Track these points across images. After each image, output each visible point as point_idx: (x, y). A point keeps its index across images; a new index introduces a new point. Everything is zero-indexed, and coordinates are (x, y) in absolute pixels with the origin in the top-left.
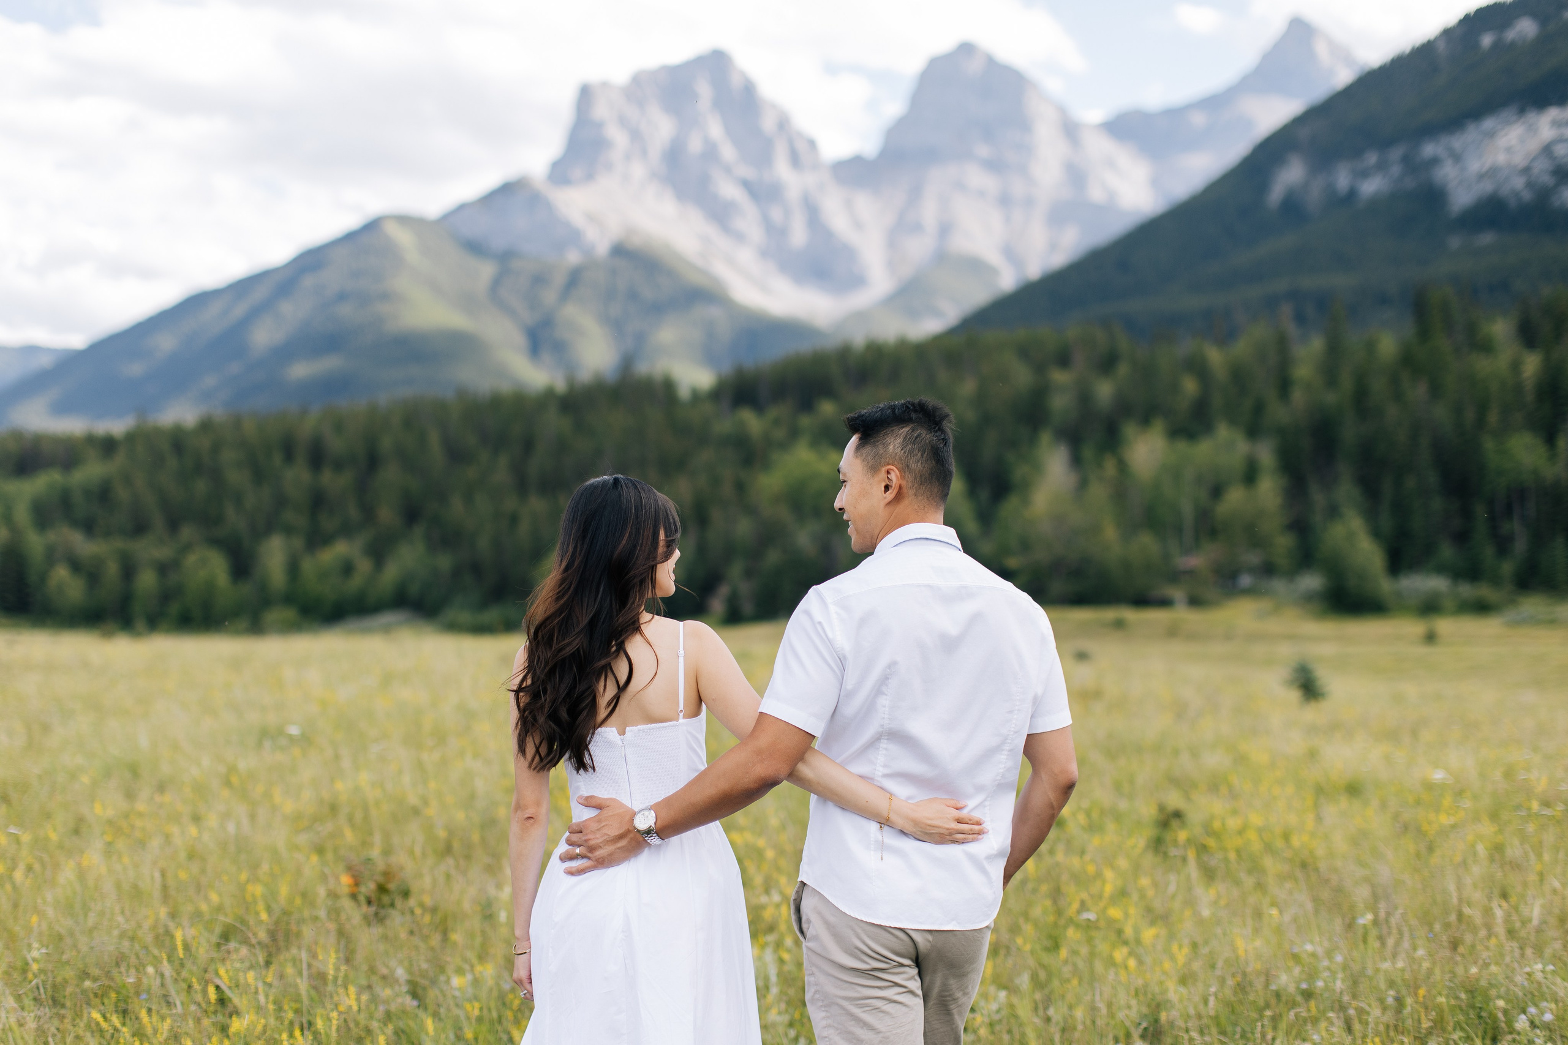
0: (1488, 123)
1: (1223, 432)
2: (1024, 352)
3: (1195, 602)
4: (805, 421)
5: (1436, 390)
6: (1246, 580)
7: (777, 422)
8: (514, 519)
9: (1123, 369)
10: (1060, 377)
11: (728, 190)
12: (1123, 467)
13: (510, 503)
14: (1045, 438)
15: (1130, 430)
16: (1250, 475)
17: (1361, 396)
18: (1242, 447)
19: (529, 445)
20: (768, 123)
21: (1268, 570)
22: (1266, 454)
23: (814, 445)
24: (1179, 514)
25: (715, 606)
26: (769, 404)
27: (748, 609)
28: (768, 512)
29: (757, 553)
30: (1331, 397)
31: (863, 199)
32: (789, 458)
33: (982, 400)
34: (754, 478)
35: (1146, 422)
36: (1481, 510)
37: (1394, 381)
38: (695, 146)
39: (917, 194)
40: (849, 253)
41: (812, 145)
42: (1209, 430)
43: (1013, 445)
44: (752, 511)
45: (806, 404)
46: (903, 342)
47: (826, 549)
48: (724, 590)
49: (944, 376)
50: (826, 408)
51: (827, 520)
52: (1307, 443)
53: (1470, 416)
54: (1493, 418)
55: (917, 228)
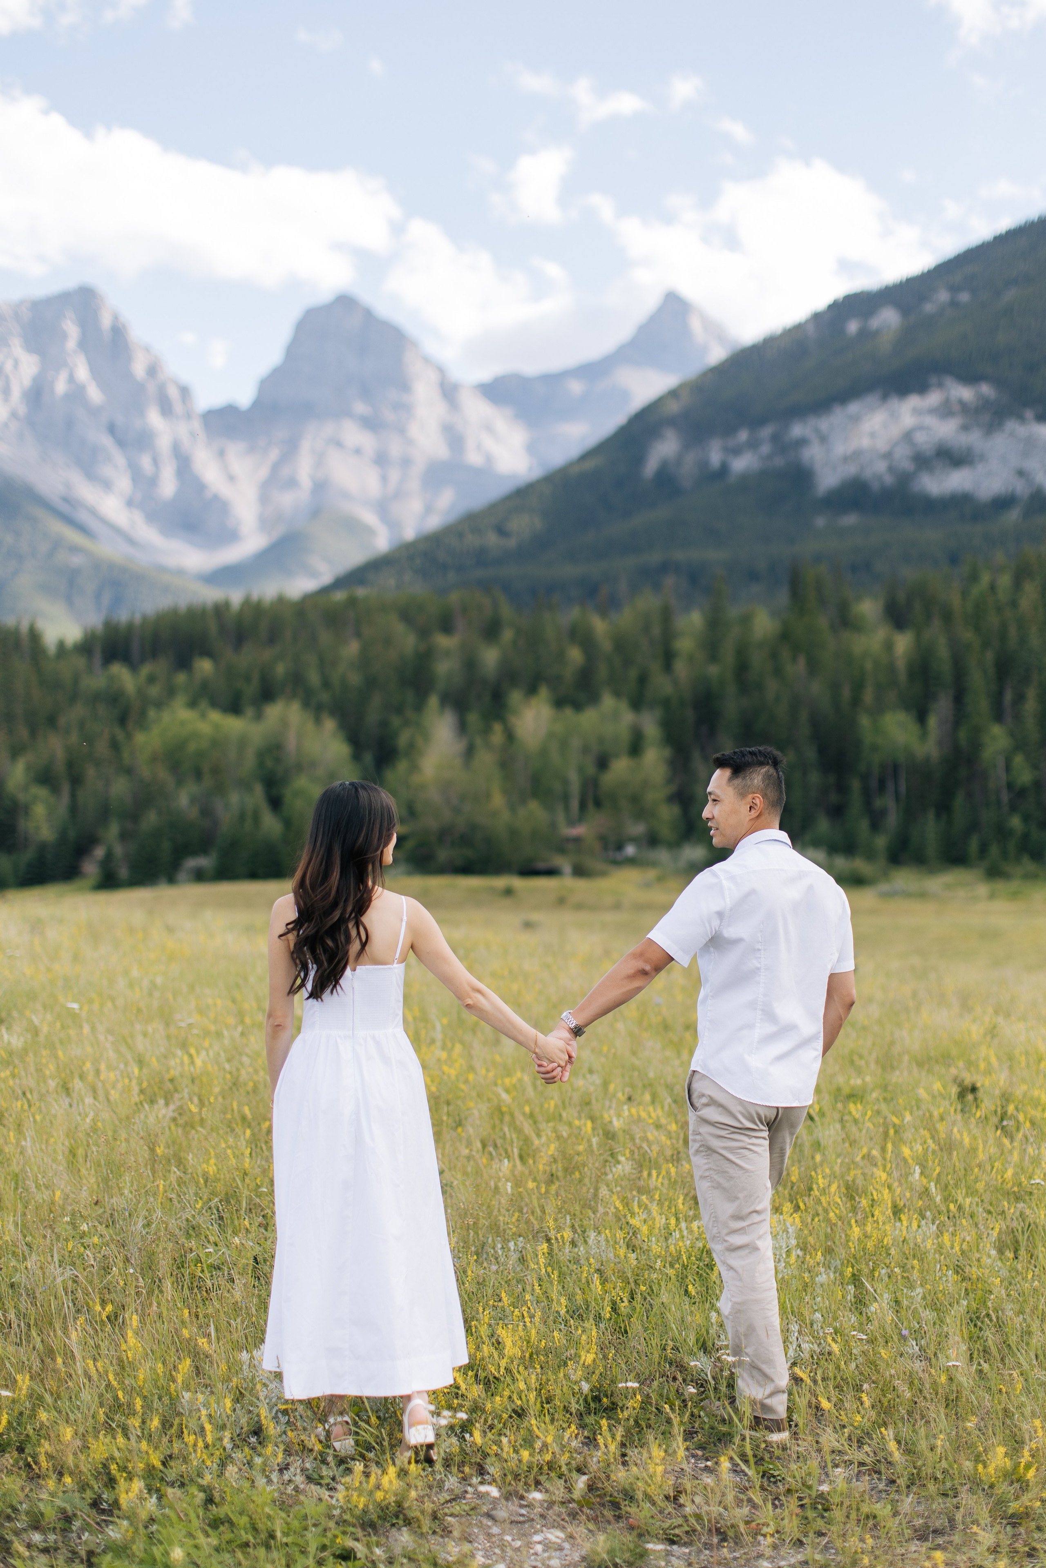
0: (854, 407)
1: (608, 702)
2: (407, 614)
3: (580, 872)
4: (181, 678)
5: (813, 667)
6: (630, 850)
7: (151, 679)
9: (508, 635)
10: (443, 641)
11: (95, 435)
12: (510, 736)
14: (433, 701)
15: (515, 697)
16: (636, 748)
17: (742, 668)
18: (628, 717)
20: (139, 369)
21: (653, 840)
22: (651, 727)
23: (193, 704)
24: (566, 782)
25: (91, 868)
26: (143, 660)
27: (123, 872)
28: (145, 772)
29: (133, 814)
30: (713, 670)
31: (235, 450)
32: (166, 717)
33: (364, 662)
34: (129, 736)
35: (532, 690)
36: (856, 785)
37: (774, 655)
38: (61, 386)
39: (291, 448)
40: (221, 506)
41: (185, 392)
42: (594, 698)
43: (399, 710)
44: (129, 771)
45: (183, 662)
46: (281, 600)
47: (206, 812)
48: (99, 852)
49: (325, 637)
50: (205, 666)
51: (208, 781)
52: (690, 715)
53: (846, 693)
54: (868, 696)
55: (292, 483)
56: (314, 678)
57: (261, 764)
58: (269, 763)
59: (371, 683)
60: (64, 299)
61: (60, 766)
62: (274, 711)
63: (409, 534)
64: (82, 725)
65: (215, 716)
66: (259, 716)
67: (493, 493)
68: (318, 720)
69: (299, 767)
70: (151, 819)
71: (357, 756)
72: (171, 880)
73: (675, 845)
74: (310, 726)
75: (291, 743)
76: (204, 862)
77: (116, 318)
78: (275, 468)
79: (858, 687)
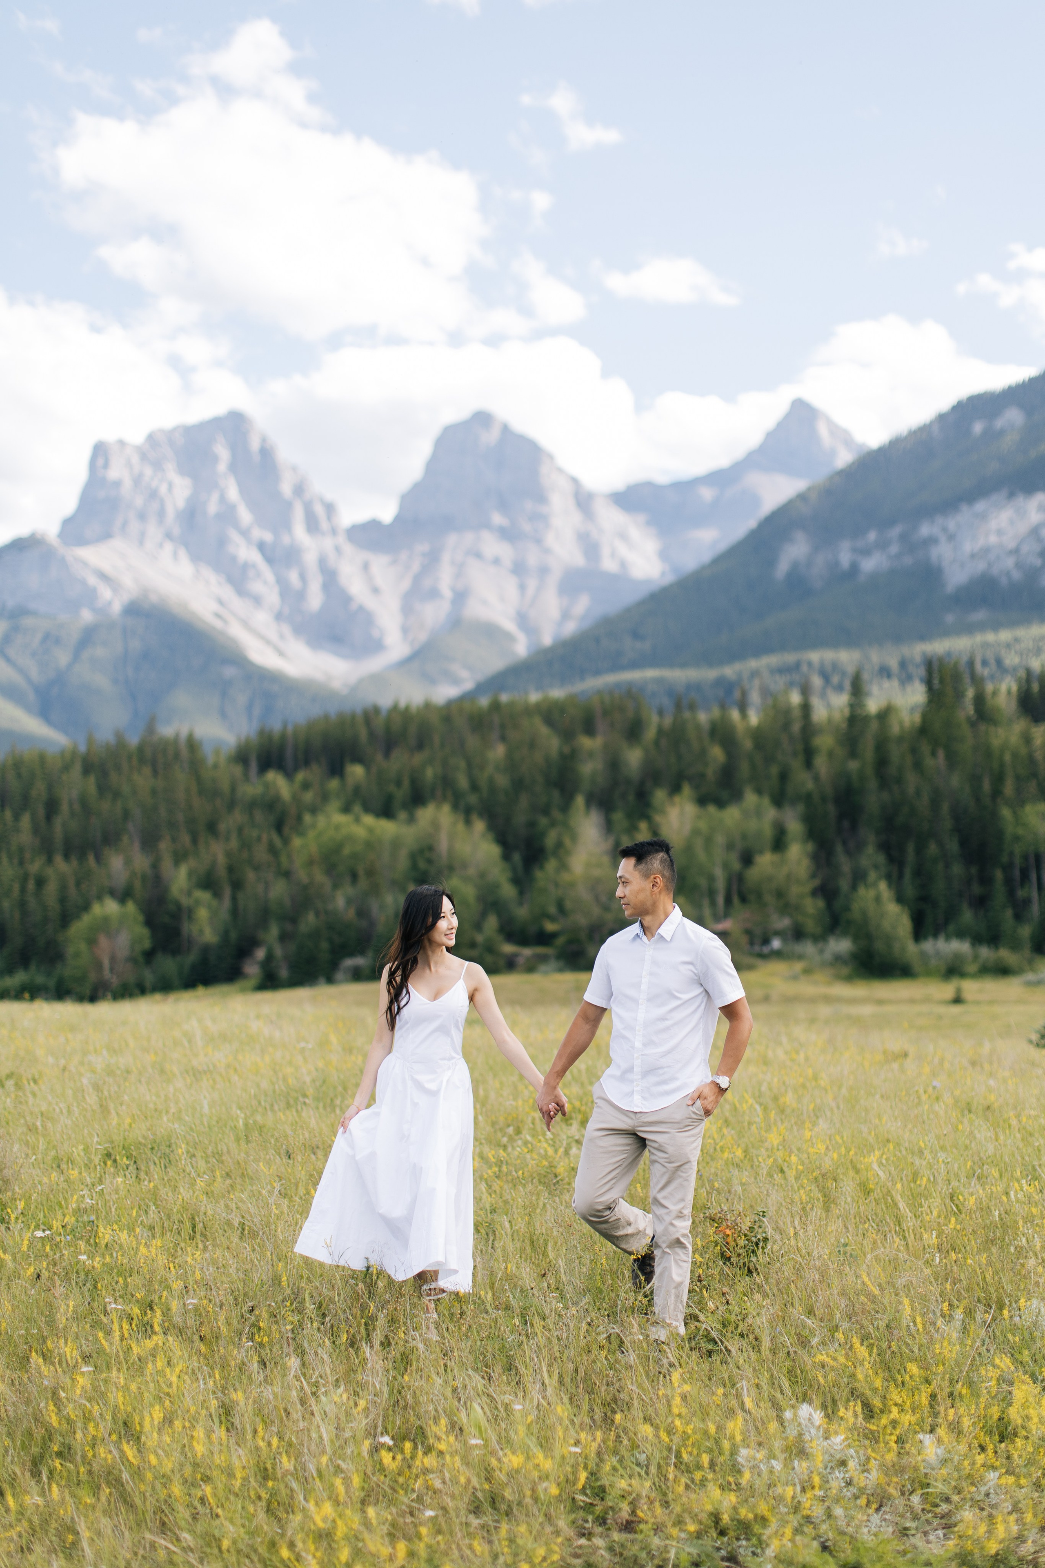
0: (980, 506)
1: (751, 798)
2: (551, 718)
4: (334, 784)
5: (952, 760)
6: (776, 944)
7: (306, 786)
8: (40, 882)
9: (651, 736)
10: (586, 743)
11: (246, 553)
13: (35, 866)
14: (580, 801)
15: (660, 795)
16: (779, 843)
17: (882, 762)
18: (771, 813)
19: (52, 807)
20: (286, 488)
21: (798, 934)
22: (794, 823)
23: (346, 809)
24: (711, 878)
25: (252, 969)
26: (296, 769)
27: (284, 973)
28: (302, 876)
29: (291, 917)
30: (853, 765)
31: (380, 564)
32: (321, 821)
33: (511, 765)
34: (286, 841)
35: (675, 789)
36: (999, 875)
37: (914, 750)
38: (213, 507)
39: (432, 559)
40: (366, 617)
41: (330, 508)
42: (736, 796)
43: (546, 811)
44: (287, 874)
45: (336, 769)
46: (428, 706)
47: (362, 913)
48: (260, 954)
49: (472, 742)
50: (356, 771)
51: (363, 883)
52: (831, 809)
53: (987, 786)
54: (1009, 788)
55: (434, 594)
56: (463, 782)
57: (414, 866)
58: (422, 865)
59: (519, 785)
60: (216, 422)
61: (221, 872)
62: (426, 814)
63: (547, 640)
64: (240, 830)
65: (369, 820)
66: (411, 820)
67: (629, 598)
68: (468, 822)
69: (451, 868)
70: (310, 920)
71: (506, 857)
72: (330, 980)
73: (820, 938)
74: (461, 827)
75: (443, 845)
76: (359, 961)
77: (264, 440)
78: (417, 580)
79: (999, 779)
